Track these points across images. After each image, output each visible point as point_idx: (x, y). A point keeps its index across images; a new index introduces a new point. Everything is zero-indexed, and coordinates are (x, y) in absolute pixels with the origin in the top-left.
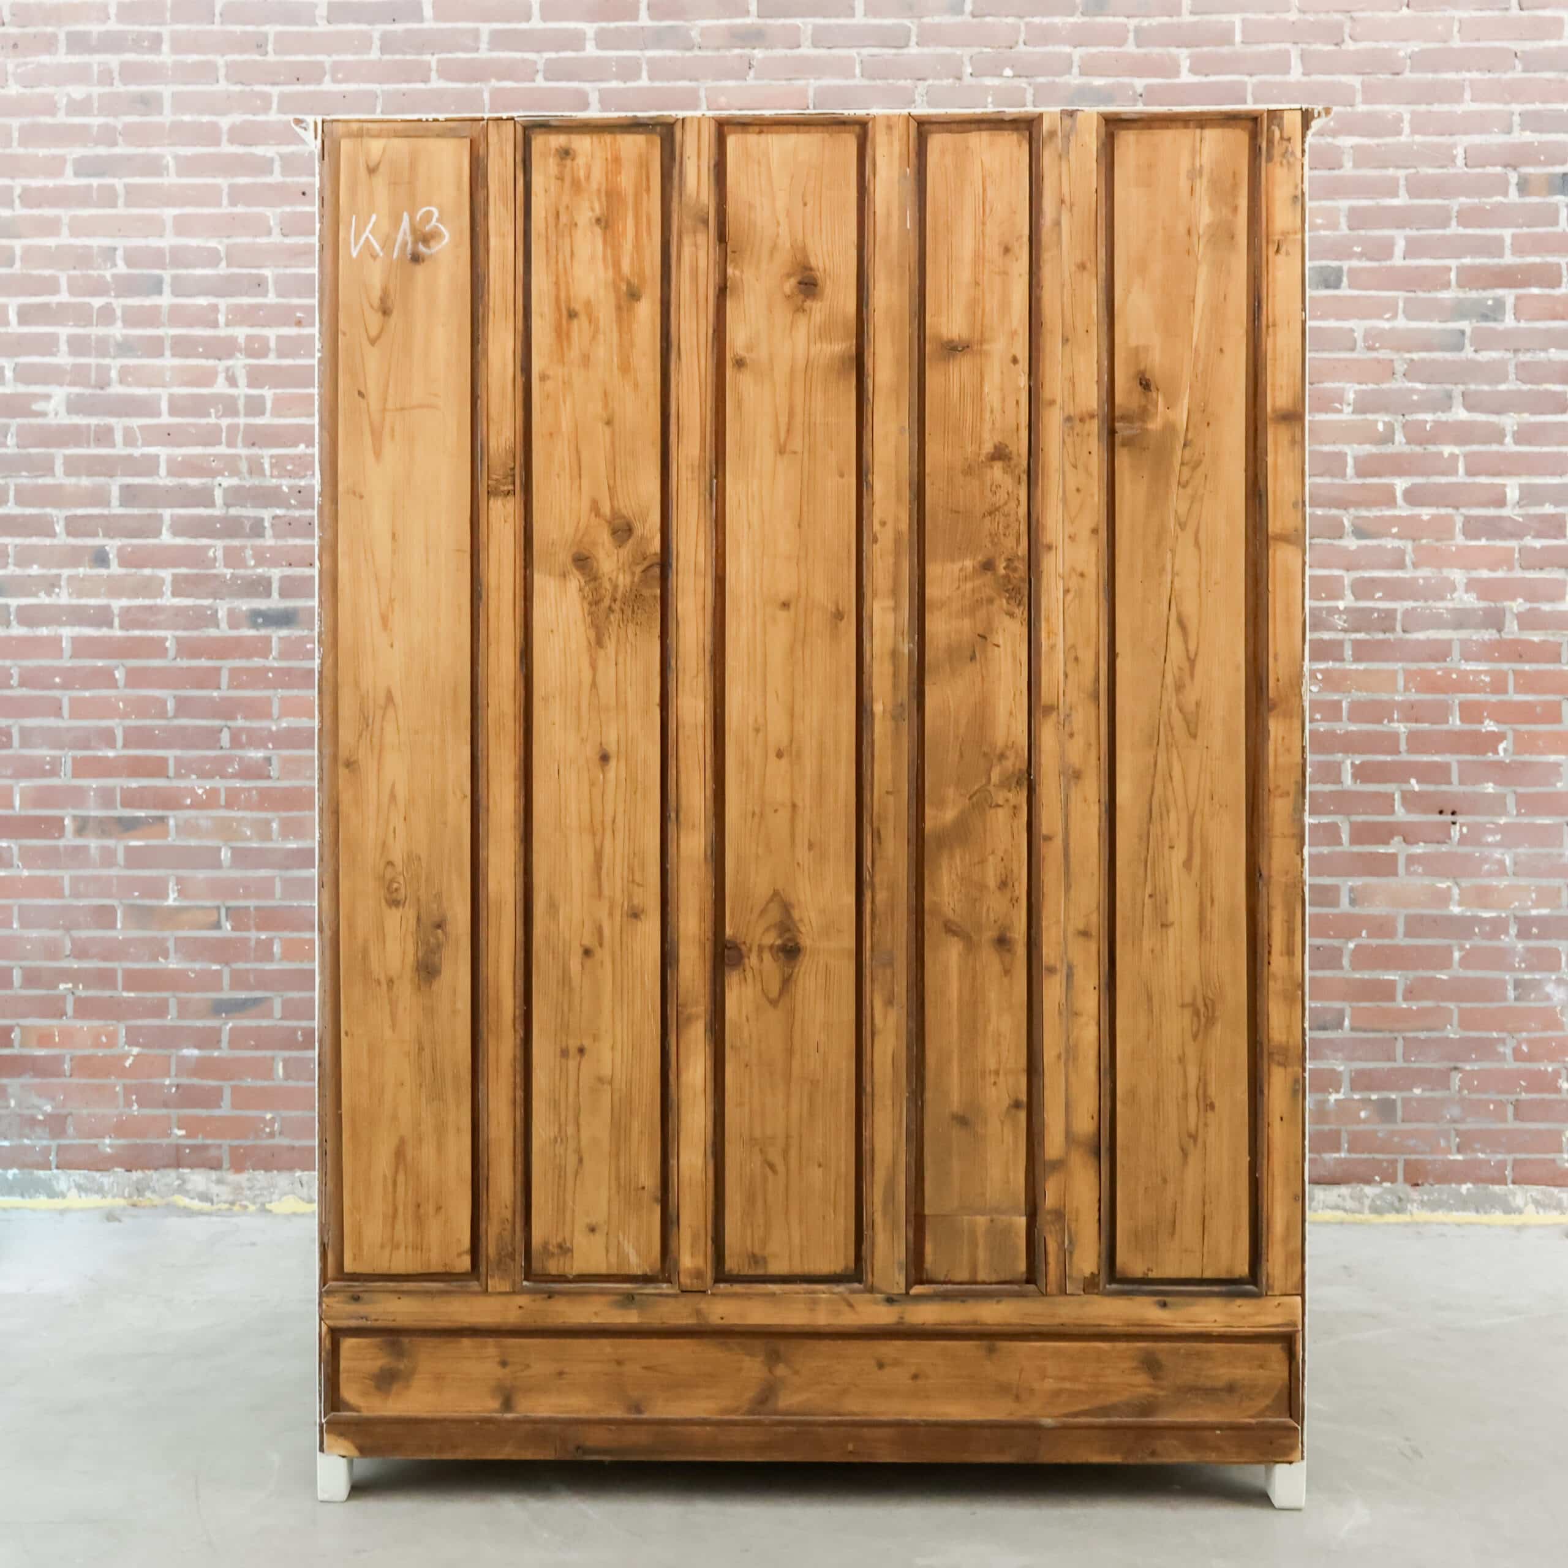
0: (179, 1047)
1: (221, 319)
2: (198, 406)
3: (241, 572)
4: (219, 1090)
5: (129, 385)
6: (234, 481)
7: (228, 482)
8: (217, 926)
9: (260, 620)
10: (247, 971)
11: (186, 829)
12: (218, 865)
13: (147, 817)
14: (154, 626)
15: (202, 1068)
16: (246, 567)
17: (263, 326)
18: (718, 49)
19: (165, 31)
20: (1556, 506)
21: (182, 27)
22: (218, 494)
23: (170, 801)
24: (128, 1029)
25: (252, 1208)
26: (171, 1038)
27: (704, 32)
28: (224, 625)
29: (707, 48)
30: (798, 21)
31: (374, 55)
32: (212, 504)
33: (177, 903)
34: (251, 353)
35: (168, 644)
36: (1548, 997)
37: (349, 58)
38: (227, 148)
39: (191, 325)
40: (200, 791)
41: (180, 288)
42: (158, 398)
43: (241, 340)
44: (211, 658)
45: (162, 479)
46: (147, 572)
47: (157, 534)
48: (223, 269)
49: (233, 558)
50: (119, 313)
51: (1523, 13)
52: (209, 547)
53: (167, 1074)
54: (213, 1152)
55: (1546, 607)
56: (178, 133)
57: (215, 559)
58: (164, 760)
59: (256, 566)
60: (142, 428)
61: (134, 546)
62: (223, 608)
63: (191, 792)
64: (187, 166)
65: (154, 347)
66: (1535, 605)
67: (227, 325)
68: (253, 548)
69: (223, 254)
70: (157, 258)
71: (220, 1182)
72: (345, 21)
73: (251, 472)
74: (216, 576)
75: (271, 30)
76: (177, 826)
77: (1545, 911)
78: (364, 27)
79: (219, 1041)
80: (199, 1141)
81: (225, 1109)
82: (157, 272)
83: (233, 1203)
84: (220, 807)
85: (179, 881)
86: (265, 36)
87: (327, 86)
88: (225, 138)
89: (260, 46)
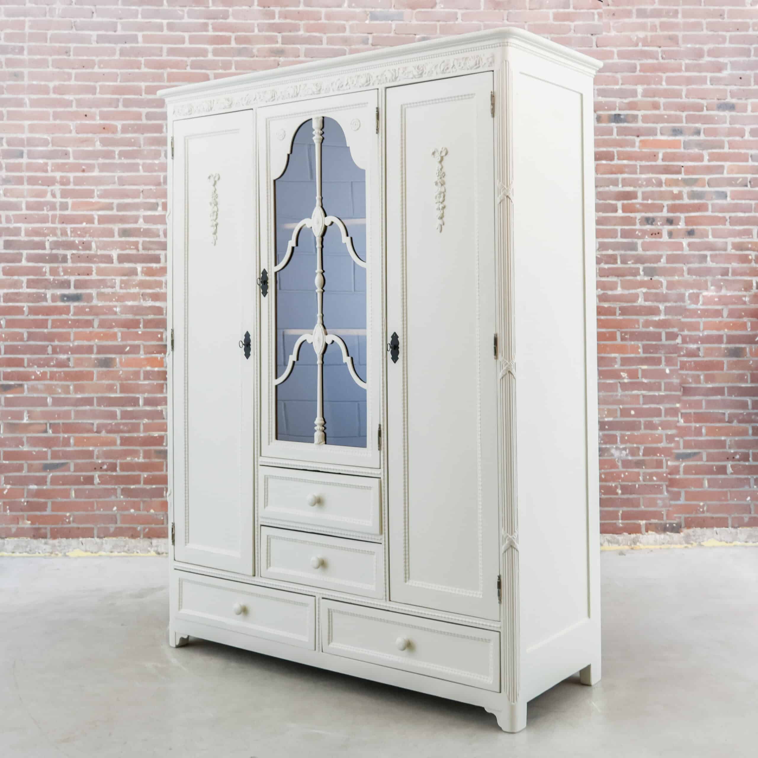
0: (27, 485)
1: (49, 168)
2: (39, 206)
3: (57, 278)
4: (46, 503)
5: (8, 197)
6: (55, 239)
7: (52, 239)
8: (46, 431)
9: (65, 299)
10: (59, 451)
11: (32, 389)
12: (46, 405)
13: (15, 385)
14: (18, 301)
15: (38, 494)
16: (59, 275)
17: (67, 172)
18: (265, 57)
19: (26, 45)
20: (614, 250)
21: (33, 44)
22: (47, 245)
23: (26, 377)
24: (5, 477)
25: (60, 555)
26: (25, 481)
27: (258, 50)
28: (49, 300)
29: (260, 56)
30: (298, 46)
31: (117, 57)
32: (44, 248)
33: (28, 422)
34: (62, 184)
35: (25, 309)
36: (612, 455)
37: (106, 58)
38: (53, 96)
39: (36, 171)
40: (38, 373)
41: (31, 155)
42: (21, 202)
43: (58, 178)
44: (43, 315)
45: (23, 238)
46: (16, 278)
47: (20, 261)
48: (50, 148)
49: (54, 272)
50: (4, 166)
51: (598, 49)
52: (43, 267)
53: (23, 496)
54: (43, 531)
55: (610, 293)
56: (33, 89)
57: (46, 272)
58: (22, 360)
59: (64, 275)
60: (14, 216)
61: (10, 267)
62: (49, 293)
63: (34, 373)
64: (34, 103)
65: (20, 181)
66: (605, 292)
67: (52, 171)
68: (63, 267)
69: (50, 141)
70: (21, 142)
71: (46, 543)
72: (105, 42)
73: (62, 234)
74: (46, 280)
75: (72, 45)
76: (28, 388)
77: (611, 419)
78: (112, 45)
79: (46, 482)
80: (37, 526)
81: (48, 512)
82: (21, 148)
83: (51, 553)
84: (47, 379)
85: (29, 412)
86: (70, 48)
87: (96, 70)
88: (51, 91)
89: (67, 53)
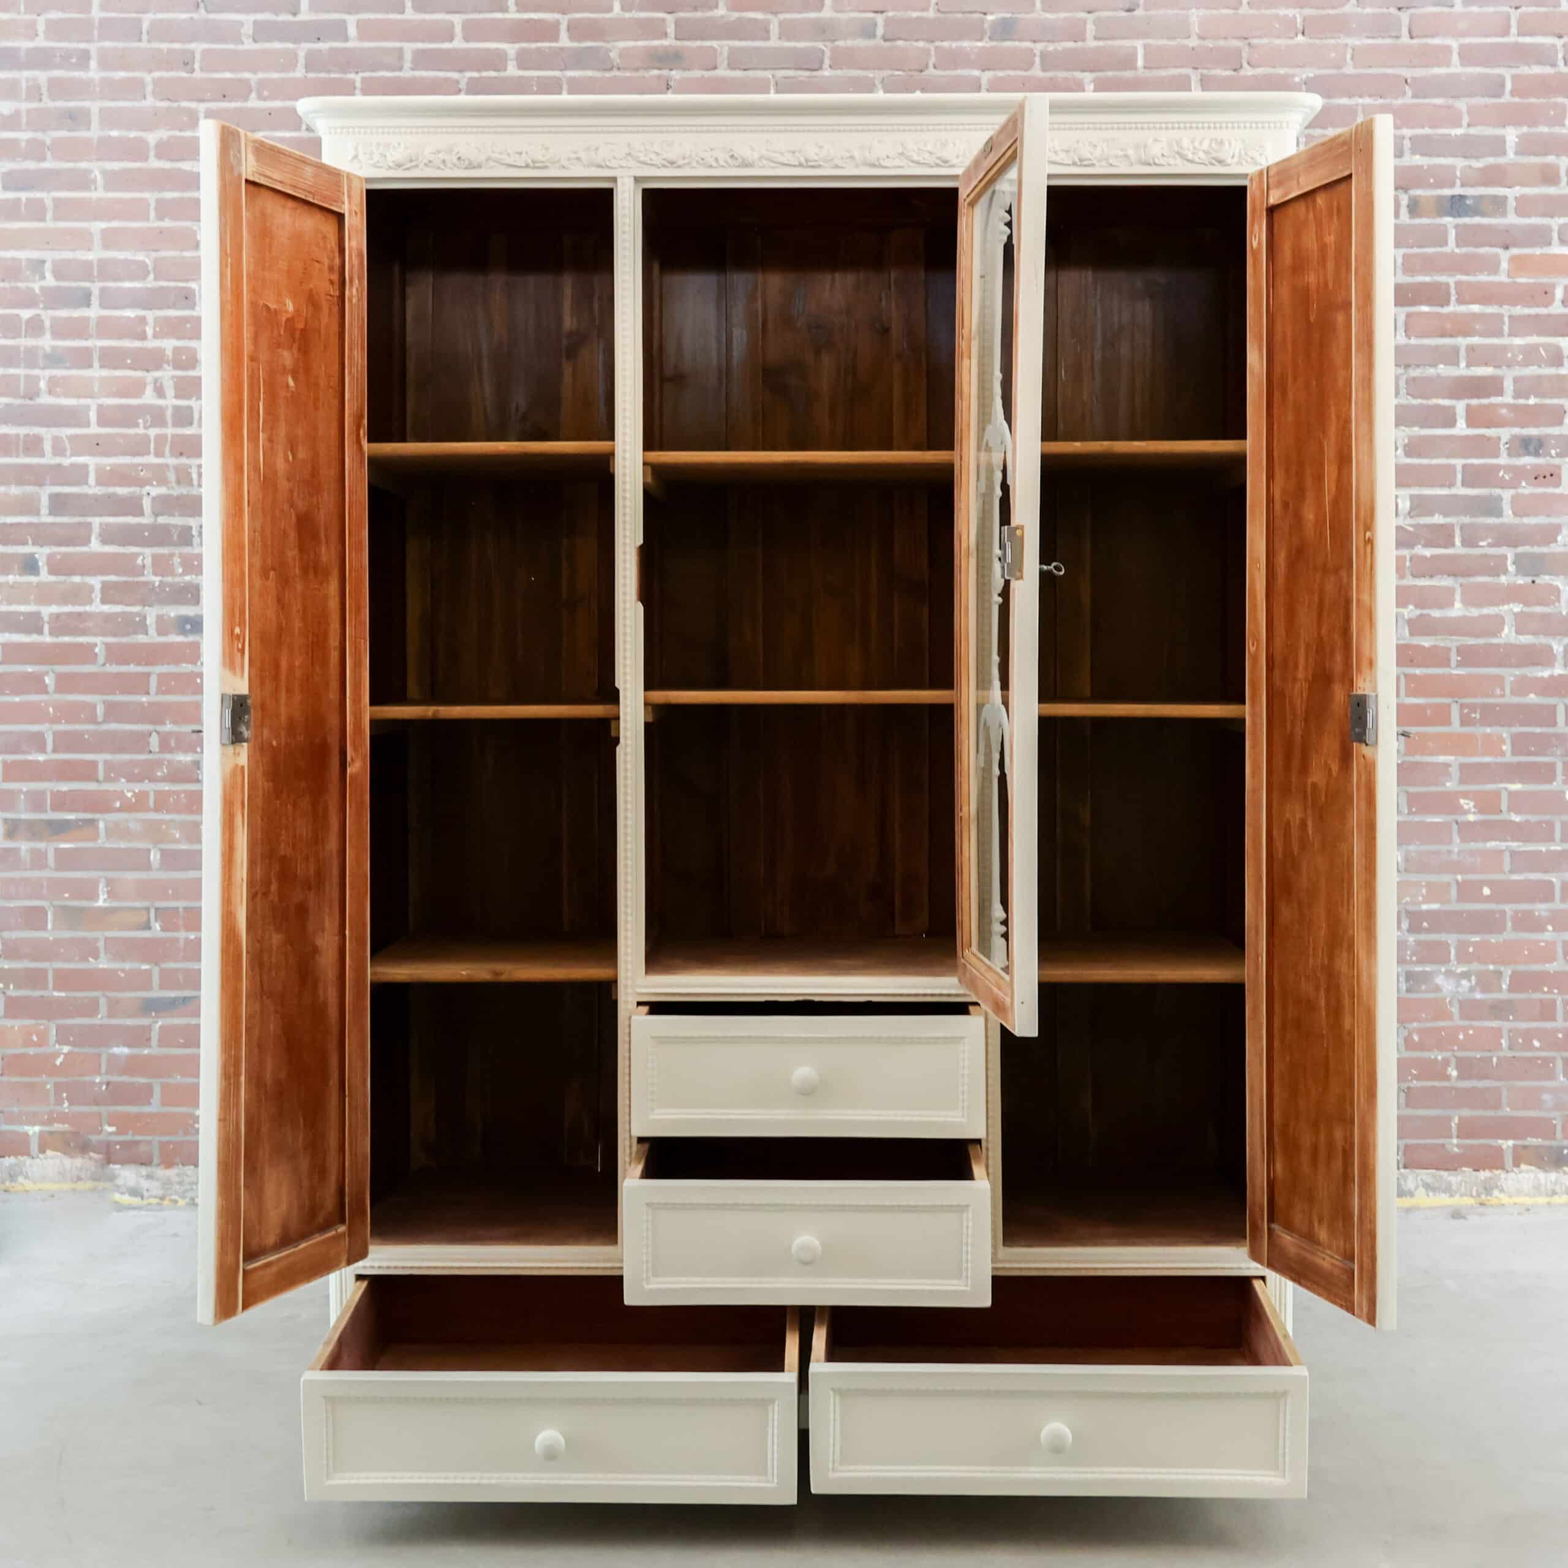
0: (107, 1044)
1: (149, 331)
2: (126, 417)
3: (169, 579)
4: (149, 1088)
5: (58, 396)
6: (163, 490)
7: (155, 491)
8: (147, 927)
9: (188, 627)
10: (177, 970)
11: (114, 831)
12: (148, 867)
13: (77, 821)
14: (84, 632)
15: (131, 1066)
16: (173, 574)
17: (190, 339)
18: (637, 69)
19: (93, 47)
20: (1445, 515)
21: (107, 44)
22: (147, 504)
23: (99, 804)
24: (58, 1028)
25: (181, 1203)
26: (101, 1037)
27: (624, 54)
28: (152, 631)
29: (625, 69)
30: (714, 44)
31: (299, 73)
32: (141, 513)
33: (106, 905)
34: (178, 365)
35: (97, 650)
36: (1438, 989)
37: (275, 76)
38: (154, 163)
39: (120, 337)
40: (129, 795)
41: (108, 300)
42: (88, 408)
43: (169, 353)
44: (139, 664)
45: (92, 488)
46: (77, 579)
47: (86, 541)
48: (151, 282)
49: (161, 565)
50: (47, 324)
51: (1415, 41)
52: (137, 555)
53: (98, 1072)
54: (143, 1148)
55: (1436, 613)
56: (107, 149)
57: (144, 566)
58: (94, 764)
59: (184, 573)
60: (71, 438)
61: (65, 554)
62: (151, 614)
63: (121, 795)
64: (114, 181)
65: (83, 359)
66: (1425, 612)
67: (155, 336)
68: (181, 556)
69: (150, 268)
70: (86, 270)
71: (149, 1177)
72: (269, 39)
73: (178, 482)
74: (145, 583)
75: (198, 47)
76: (106, 828)
77: (1435, 906)
78: (290, 46)
79: (149, 1039)
80: (129, 1137)
81: (154, 1107)
82: (86, 284)
83: (162, 1198)
84: (148, 810)
85: (109, 882)
86: (193, 53)
87: (254, 103)
88: (152, 153)
89: (187, 64)
